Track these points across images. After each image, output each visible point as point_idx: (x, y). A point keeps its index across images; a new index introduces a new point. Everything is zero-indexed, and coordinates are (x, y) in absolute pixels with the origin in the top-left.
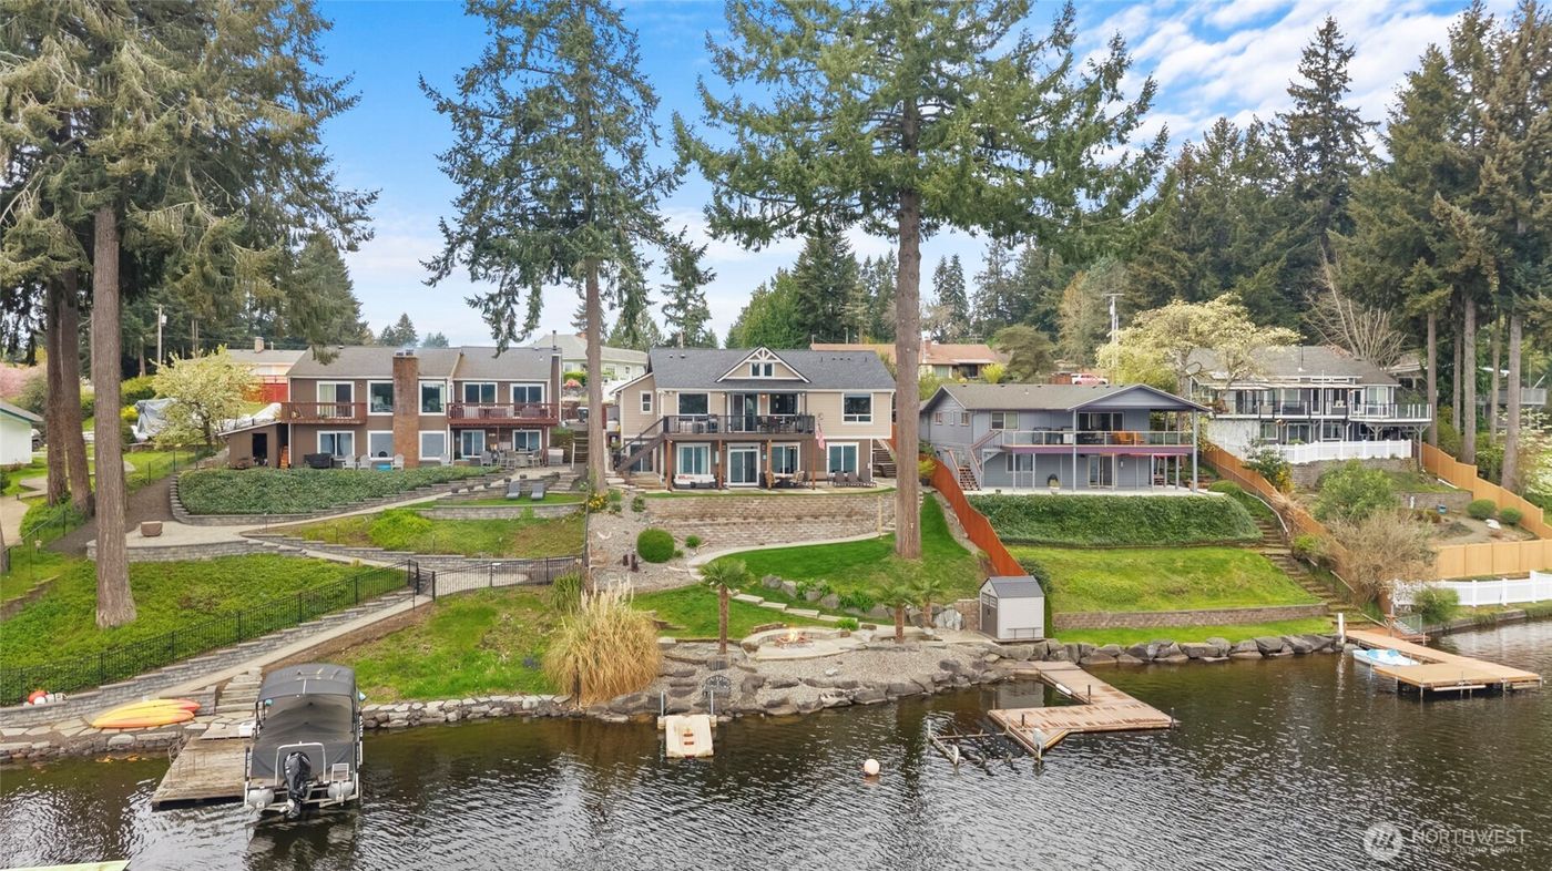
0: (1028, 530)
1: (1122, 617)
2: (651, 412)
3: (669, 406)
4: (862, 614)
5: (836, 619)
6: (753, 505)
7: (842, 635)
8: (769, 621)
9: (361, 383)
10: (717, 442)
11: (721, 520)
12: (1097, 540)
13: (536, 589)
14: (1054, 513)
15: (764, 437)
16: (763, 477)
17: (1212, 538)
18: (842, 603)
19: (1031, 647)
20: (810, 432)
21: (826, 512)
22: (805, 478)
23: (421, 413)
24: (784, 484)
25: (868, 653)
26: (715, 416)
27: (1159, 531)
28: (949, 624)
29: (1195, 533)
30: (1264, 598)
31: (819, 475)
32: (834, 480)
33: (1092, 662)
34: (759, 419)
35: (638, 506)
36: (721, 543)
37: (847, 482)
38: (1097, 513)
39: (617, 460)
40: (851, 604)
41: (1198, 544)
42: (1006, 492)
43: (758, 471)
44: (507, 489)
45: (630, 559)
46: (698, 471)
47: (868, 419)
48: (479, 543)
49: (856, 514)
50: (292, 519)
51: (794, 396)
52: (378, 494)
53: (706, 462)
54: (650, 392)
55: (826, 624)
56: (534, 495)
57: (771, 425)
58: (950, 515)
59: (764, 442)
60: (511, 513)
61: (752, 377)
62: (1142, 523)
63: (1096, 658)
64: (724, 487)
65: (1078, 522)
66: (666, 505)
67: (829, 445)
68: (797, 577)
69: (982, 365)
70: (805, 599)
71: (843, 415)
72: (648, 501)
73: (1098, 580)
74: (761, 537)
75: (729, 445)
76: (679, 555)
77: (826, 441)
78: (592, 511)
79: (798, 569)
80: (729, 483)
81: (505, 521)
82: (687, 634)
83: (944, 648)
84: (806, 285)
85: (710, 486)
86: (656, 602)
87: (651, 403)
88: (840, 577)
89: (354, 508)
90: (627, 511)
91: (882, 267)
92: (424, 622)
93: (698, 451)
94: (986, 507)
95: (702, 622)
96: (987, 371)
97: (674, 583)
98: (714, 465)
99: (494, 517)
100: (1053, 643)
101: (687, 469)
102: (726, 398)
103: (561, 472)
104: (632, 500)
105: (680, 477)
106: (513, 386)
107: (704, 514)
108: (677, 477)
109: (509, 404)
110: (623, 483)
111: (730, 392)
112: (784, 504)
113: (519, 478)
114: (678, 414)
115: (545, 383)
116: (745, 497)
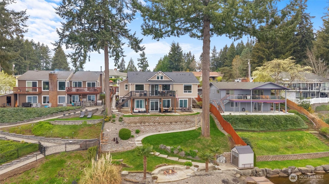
0: (241, 126)
1: (275, 157)
2: (128, 90)
3: (132, 88)
4: (193, 158)
5: (184, 161)
6: (157, 119)
7: (187, 168)
8: (161, 163)
9: (40, 81)
10: (146, 99)
11: (147, 124)
12: (261, 129)
13: (82, 152)
14: (248, 121)
15: (160, 97)
16: (160, 109)
17: (294, 128)
18: (186, 155)
19: (250, 171)
20: (174, 96)
21: (179, 121)
22: (173, 109)
23: (58, 90)
24: (166, 111)
25: (197, 177)
26: (146, 91)
27: (279, 126)
28: (221, 161)
29: (290, 127)
30: (317, 149)
31: (177, 108)
32: (181, 110)
33: (271, 176)
34: (159, 92)
35: (121, 120)
36: (147, 132)
37: (185, 111)
38: (260, 121)
39: (117, 103)
40: (189, 155)
41: (291, 130)
42: (233, 114)
43: (159, 107)
44: (80, 114)
45: (116, 139)
46: (141, 107)
47: (191, 92)
48: (67, 133)
49: (189, 121)
50: (10, 124)
51: (169, 85)
52: (40, 116)
53: (143, 104)
54: (128, 84)
55: (181, 164)
56: (88, 116)
57: (162, 94)
58: (216, 121)
59: (160, 99)
60: (79, 123)
61: (157, 80)
62: (274, 123)
63: (272, 174)
64: (149, 112)
65: (255, 123)
66: (130, 119)
67: (179, 99)
68: (170, 145)
69: (216, 77)
70: (173, 153)
71: (184, 91)
72: (124, 118)
73: (265, 144)
74: (159, 129)
75: (150, 100)
76: (133, 137)
77: (178, 98)
78: (106, 122)
79: (171, 142)
80: (150, 111)
81: (77, 125)
82: (132, 169)
83: (222, 173)
84: (171, 58)
85: (145, 112)
86: (123, 155)
87: (128, 87)
88: (185, 144)
89: (32, 120)
90: (117, 122)
91: (188, 55)
92: (39, 166)
93: (141, 101)
94: (228, 119)
95: (138, 164)
96: (218, 78)
97: (130, 148)
98: (146, 106)
99: (74, 124)
100: (257, 168)
101: (138, 106)
102: (149, 86)
103: (99, 108)
104: (119, 118)
105: (135, 109)
106: (87, 82)
107: (142, 122)
108: (134, 109)
109: (86, 88)
110: (117, 112)
111: (150, 84)
112: (166, 119)
113: (85, 111)
114: (135, 90)
115: (97, 81)
116: (154, 116)
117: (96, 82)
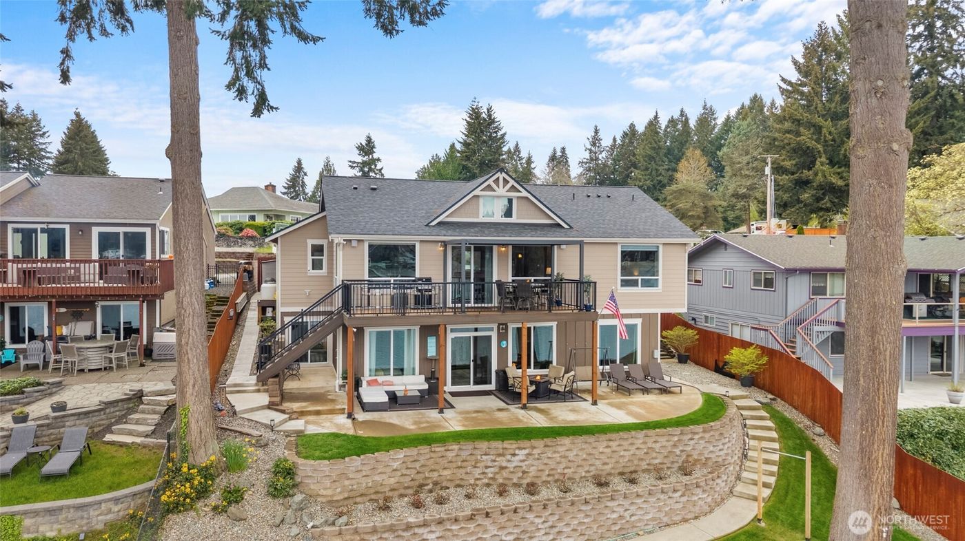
2: (324, 271)
3: (350, 264)
6: (516, 461)
10: (430, 323)
11: (458, 500)
16: (503, 376)
21: (646, 466)
24: (540, 392)
26: (428, 280)
32: (609, 377)
35: (283, 482)
37: (630, 383)
39: (265, 351)
43: (494, 367)
46: (400, 371)
47: (653, 284)
51: (547, 248)
54: (324, 242)
57: (514, 294)
59: (503, 321)
61: (482, 219)
66: (343, 475)
67: (599, 323)
71: (620, 278)
72: (305, 467)
75: (449, 326)
78: (175, 508)
80: (449, 387)
87: (325, 259)
90: (257, 504)
91: (516, 152)
93: (399, 335)
98: (425, 360)
101: (382, 368)
102: (445, 252)
103: (148, 387)
104: (270, 465)
105: (369, 383)
106: (95, 231)
107: (421, 486)
108: (364, 383)
109: (90, 261)
110: (262, 408)
111: (450, 242)
112: (571, 455)
113: (48, 411)
114: (366, 277)
115: (153, 226)
116: (498, 444)
117: (148, 231)
